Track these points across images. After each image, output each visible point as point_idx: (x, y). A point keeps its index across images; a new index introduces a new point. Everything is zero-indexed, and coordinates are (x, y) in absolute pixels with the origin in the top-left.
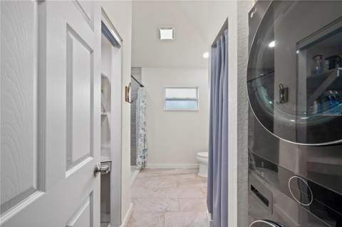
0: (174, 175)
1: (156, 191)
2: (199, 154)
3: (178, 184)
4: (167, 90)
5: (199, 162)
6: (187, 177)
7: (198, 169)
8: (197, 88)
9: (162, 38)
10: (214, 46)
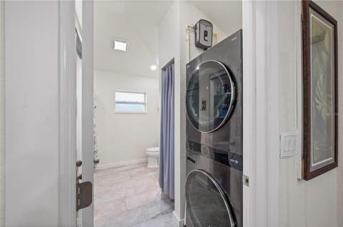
0: (127, 170)
1: (112, 186)
2: (148, 149)
3: (132, 177)
4: (117, 94)
5: (147, 156)
6: (138, 170)
7: (147, 162)
8: (145, 94)
9: (116, 48)
10: (164, 69)
